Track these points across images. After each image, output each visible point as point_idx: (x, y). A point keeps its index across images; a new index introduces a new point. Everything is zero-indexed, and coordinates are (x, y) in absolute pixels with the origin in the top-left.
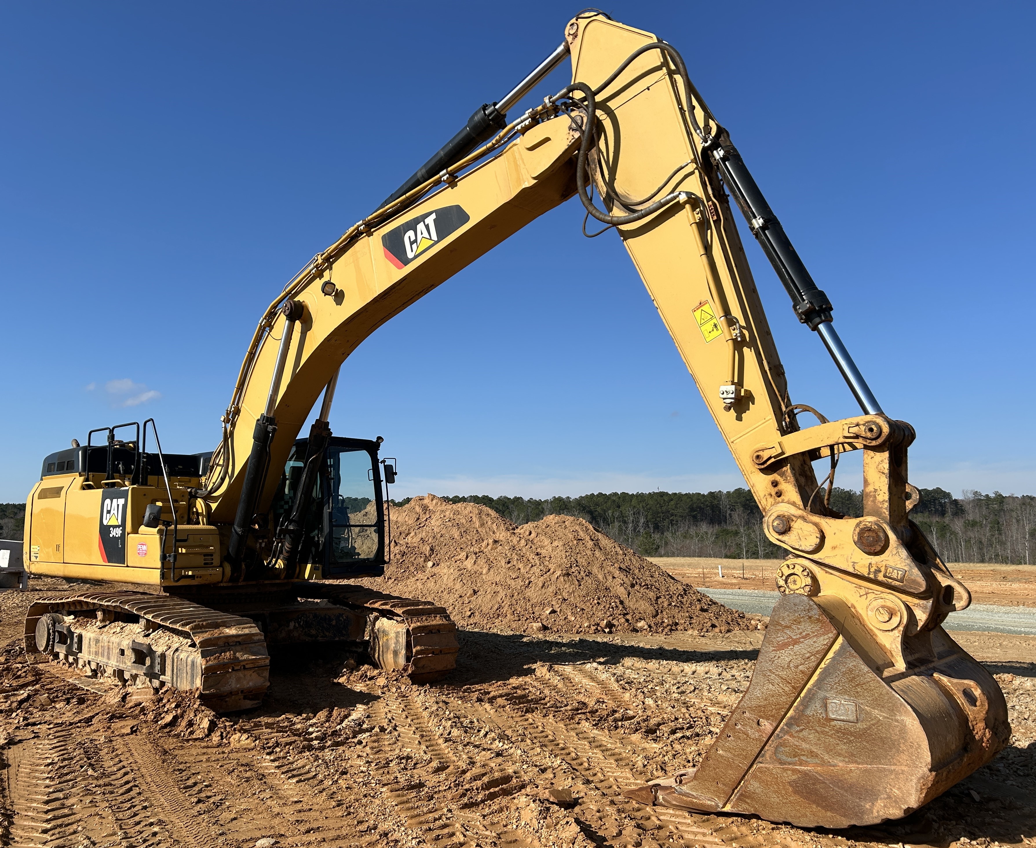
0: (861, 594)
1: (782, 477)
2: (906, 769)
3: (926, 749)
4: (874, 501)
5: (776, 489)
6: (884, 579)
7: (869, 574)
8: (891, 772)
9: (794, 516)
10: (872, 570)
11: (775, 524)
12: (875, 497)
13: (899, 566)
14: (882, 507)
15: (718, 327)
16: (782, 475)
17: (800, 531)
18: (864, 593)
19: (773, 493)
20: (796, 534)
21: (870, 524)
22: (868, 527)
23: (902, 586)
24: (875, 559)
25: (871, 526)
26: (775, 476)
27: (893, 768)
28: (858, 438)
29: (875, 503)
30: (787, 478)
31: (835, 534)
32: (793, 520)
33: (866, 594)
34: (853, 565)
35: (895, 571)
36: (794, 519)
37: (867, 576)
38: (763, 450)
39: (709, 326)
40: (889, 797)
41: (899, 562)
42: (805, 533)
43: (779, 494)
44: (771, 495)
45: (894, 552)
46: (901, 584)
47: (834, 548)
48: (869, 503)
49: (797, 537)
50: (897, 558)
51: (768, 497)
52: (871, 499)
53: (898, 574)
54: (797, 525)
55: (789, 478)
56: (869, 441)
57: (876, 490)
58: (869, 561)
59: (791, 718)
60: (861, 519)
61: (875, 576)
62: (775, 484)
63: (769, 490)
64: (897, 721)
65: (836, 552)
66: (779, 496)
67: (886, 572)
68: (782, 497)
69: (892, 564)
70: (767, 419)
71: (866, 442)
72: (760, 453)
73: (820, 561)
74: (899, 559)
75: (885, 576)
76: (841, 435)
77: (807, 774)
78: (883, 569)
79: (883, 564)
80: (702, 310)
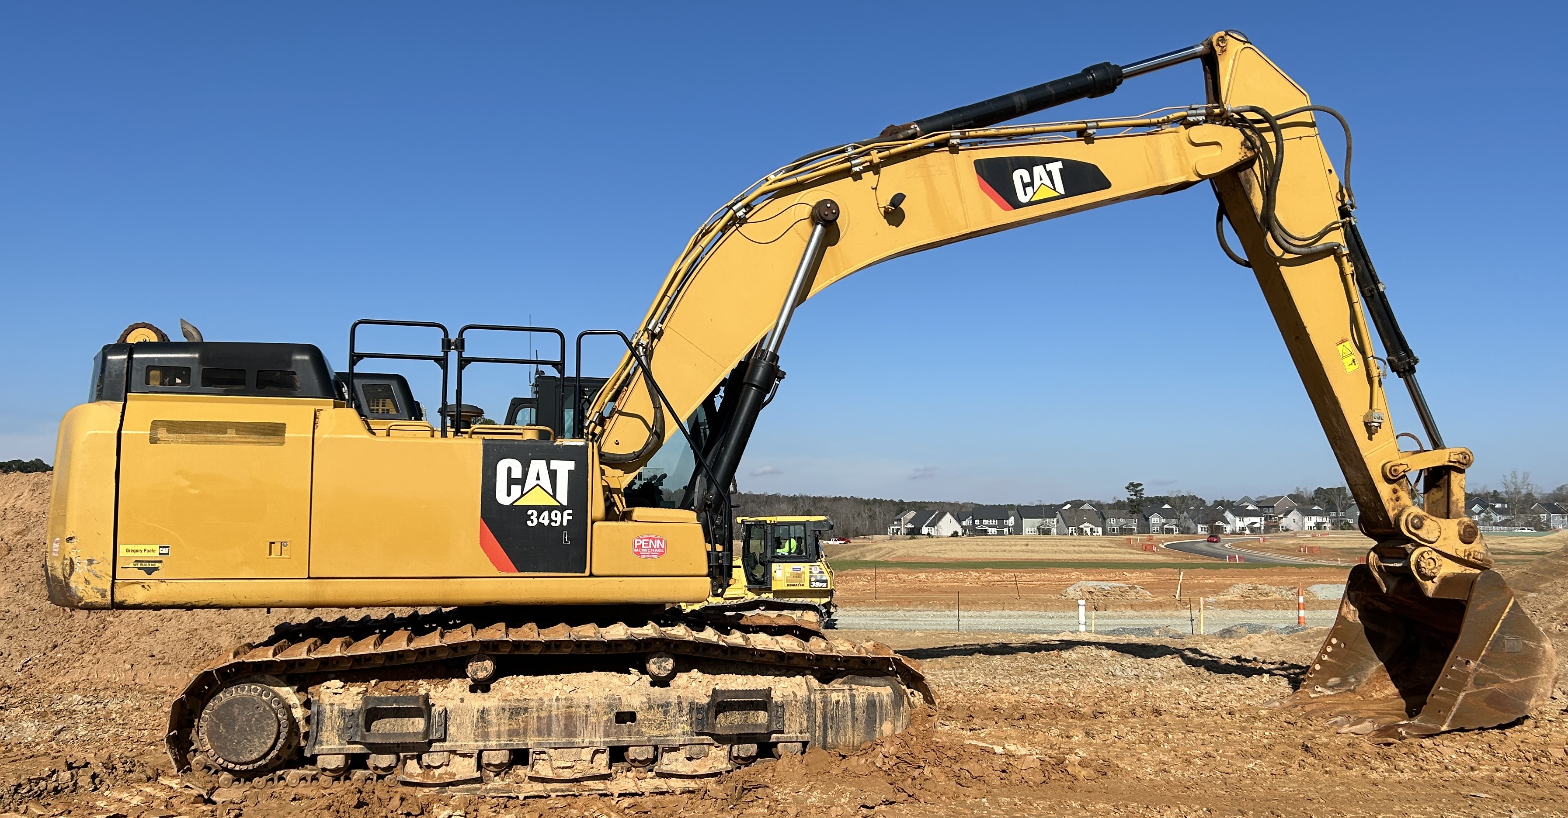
0: (1462, 571)
1: (1400, 487)
2: (1546, 675)
5: (1396, 496)
6: (1473, 560)
7: (1464, 557)
8: (1539, 678)
9: (1424, 516)
10: (1466, 554)
11: (1415, 521)
13: (1481, 551)
14: (1461, 511)
15: (1357, 363)
16: (1400, 485)
17: (1428, 527)
18: (1464, 570)
19: (1394, 498)
20: (1427, 530)
22: (1469, 525)
24: (1467, 547)
25: (1471, 524)
26: (1395, 486)
27: (1539, 676)
28: (1457, 463)
30: (1403, 488)
31: (1445, 529)
34: (1456, 551)
35: (1479, 555)
36: (1425, 519)
41: (1481, 549)
42: (1432, 528)
43: (1398, 499)
44: (1393, 500)
45: (1478, 542)
46: (1482, 563)
47: (1445, 539)
48: (1454, 509)
49: (1427, 532)
50: (1480, 546)
51: (1390, 501)
52: (1455, 505)
53: (1481, 556)
54: (1427, 523)
57: (1458, 500)
58: (1465, 548)
59: (1484, 655)
60: (1461, 519)
61: (1468, 558)
62: (1395, 491)
63: (1391, 496)
64: (1541, 647)
65: (1447, 542)
66: (1397, 501)
67: (1474, 556)
68: (1400, 502)
69: (1477, 550)
70: (1390, 443)
71: (1460, 466)
73: (1436, 549)
75: (1474, 558)
76: (1447, 460)
77: (1494, 692)
78: (1472, 553)
79: (1473, 549)
80: (1344, 346)
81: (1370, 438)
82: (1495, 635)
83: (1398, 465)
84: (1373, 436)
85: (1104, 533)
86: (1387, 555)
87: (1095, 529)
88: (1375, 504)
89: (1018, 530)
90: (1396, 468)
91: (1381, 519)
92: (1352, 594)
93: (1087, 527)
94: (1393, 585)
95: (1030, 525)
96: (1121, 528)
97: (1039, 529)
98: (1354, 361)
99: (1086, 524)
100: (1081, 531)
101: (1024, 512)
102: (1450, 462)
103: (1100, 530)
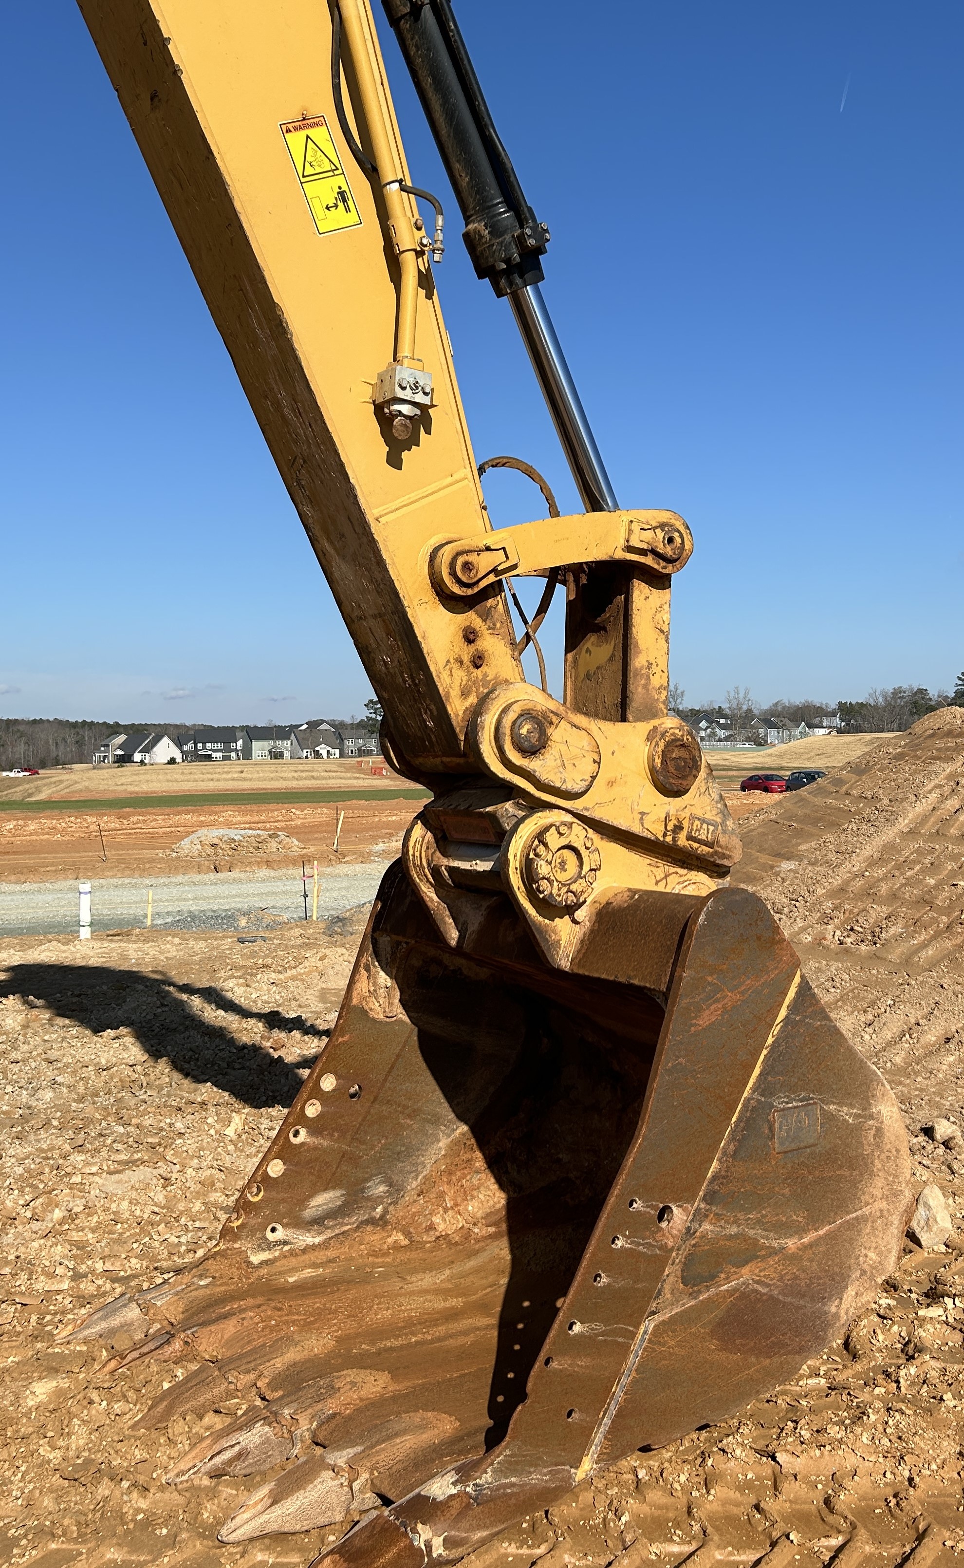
0: (658, 879)
1: (485, 621)
4: (646, 687)
5: (472, 648)
6: (687, 843)
7: (665, 835)
9: (552, 712)
10: (671, 826)
12: (648, 678)
13: (708, 816)
15: (350, 203)
16: (486, 616)
17: (564, 748)
18: (663, 876)
19: (466, 658)
20: (558, 756)
21: (680, 733)
22: (678, 740)
23: (712, 855)
24: (673, 805)
25: (682, 736)
26: (471, 618)
27: (867, 1210)
28: (646, 555)
29: (649, 690)
30: (495, 625)
31: (613, 754)
32: (551, 723)
33: (666, 877)
34: (641, 819)
35: (705, 826)
36: (555, 719)
37: (662, 839)
39: (326, 191)
41: (709, 808)
42: (575, 751)
43: (478, 661)
44: (461, 662)
45: (702, 790)
46: (711, 850)
47: (611, 783)
49: (559, 762)
50: (706, 799)
51: (456, 666)
52: (643, 682)
53: (708, 830)
54: (559, 734)
55: (498, 625)
56: (663, 563)
57: (650, 665)
58: (667, 808)
59: (714, 1178)
60: (655, 722)
61: (674, 839)
62: (470, 636)
63: (456, 650)
64: (871, 1117)
65: (616, 790)
66: (477, 667)
67: (692, 829)
68: (484, 668)
69: (699, 813)
70: (456, 476)
71: (659, 564)
73: (586, 813)
74: (708, 801)
75: (690, 838)
76: (622, 543)
78: (686, 824)
79: (686, 814)
80: (308, 137)
81: (395, 461)
82: (748, 1100)
83: (479, 551)
84: (405, 455)
85: (341, 756)
86: (456, 836)
87: (332, 751)
88: (411, 677)
89: (247, 754)
90: (472, 558)
91: (430, 724)
92: (384, 940)
93: (323, 749)
94: (476, 920)
95: (260, 748)
96: (360, 750)
97: (270, 752)
98: (342, 196)
99: (323, 746)
100: (317, 755)
101: (253, 733)
102: (630, 549)
103: (337, 751)
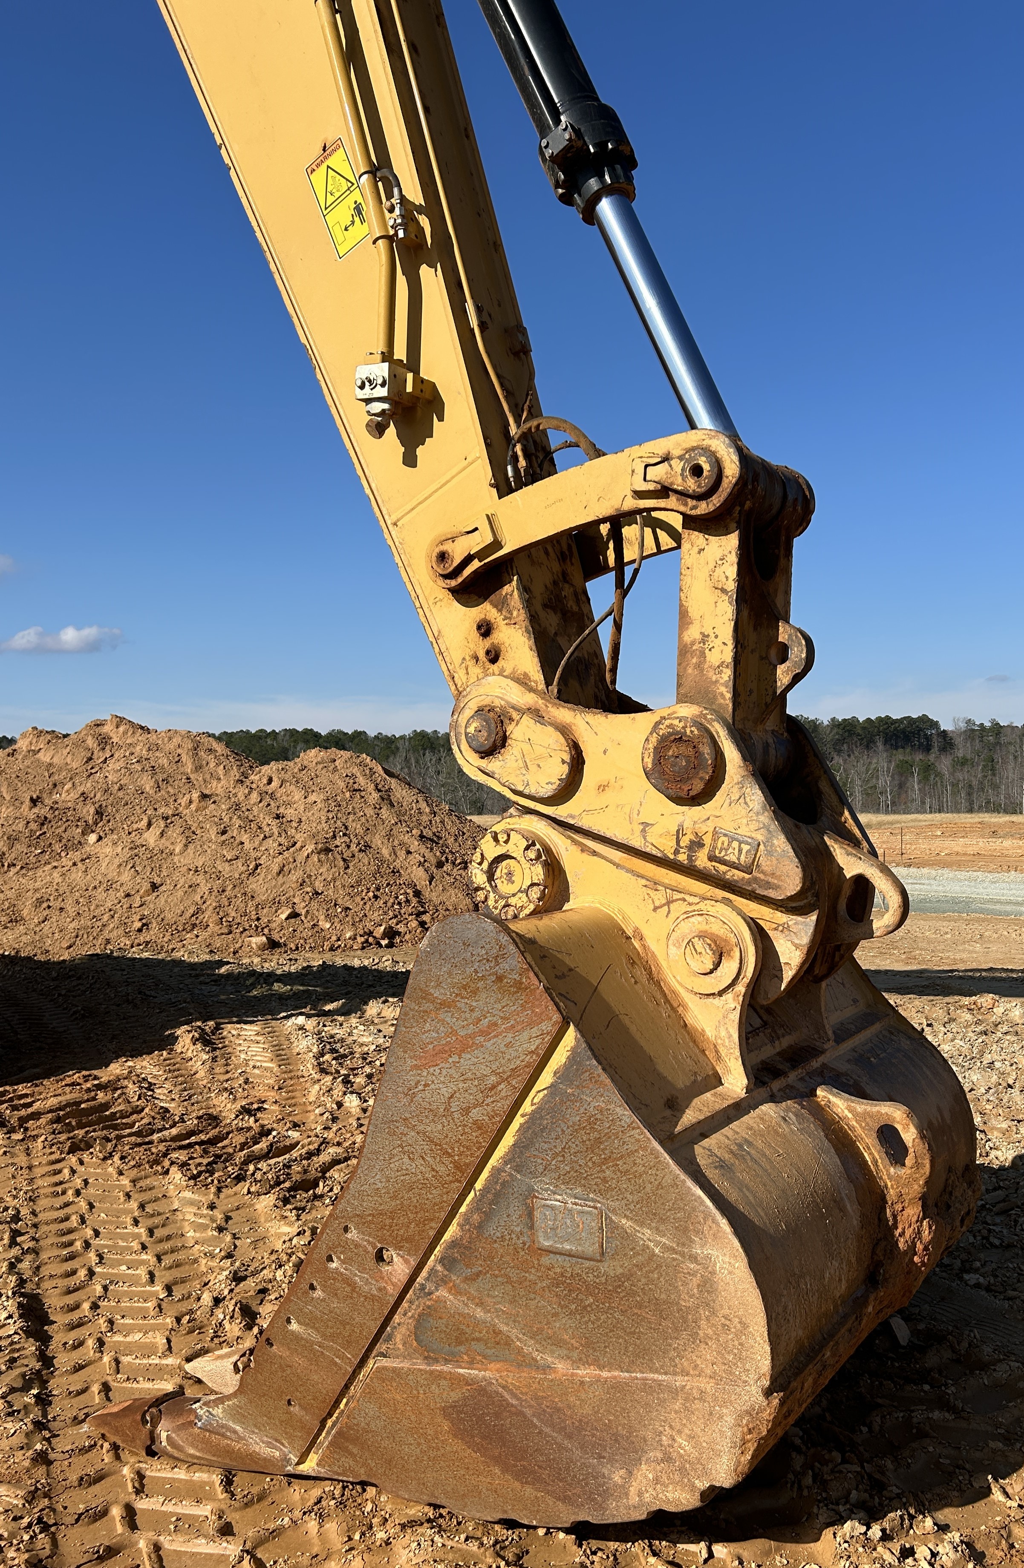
0: (657, 904)
1: (500, 611)
2: (709, 1386)
3: (762, 1336)
4: (699, 666)
5: (487, 643)
6: (709, 865)
7: (676, 852)
8: (675, 1392)
9: (513, 708)
10: (685, 841)
11: (471, 730)
12: (703, 654)
13: (742, 831)
14: (717, 681)
15: (364, 212)
16: (501, 605)
17: (526, 747)
18: (664, 901)
19: (482, 655)
20: (519, 756)
21: (681, 724)
22: (678, 733)
23: (749, 882)
24: (691, 815)
25: (684, 728)
26: (487, 610)
27: (680, 1381)
28: (668, 497)
29: (702, 670)
30: (510, 612)
31: (605, 752)
32: (511, 719)
33: (669, 903)
34: (643, 831)
35: (735, 844)
36: (515, 715)
37: (672, 857)
38: (453, 539)
39: (343, 213)
40: (667, 1459)
41: (745, 821)
42: (539, 750)
43: (493, 656)
44: (477, 659)
45: (735, 797)
46: (747, 876)
47: (602, 788)
48: (690, 671)
49: (521, 764)
50: (740, 809)
51: (471, 663)
52: (694, 660)
53: (740, 851)
54: (522, 731)
55: (515, 613)
56: (691, 502)
57: (705, 637)
58: (680, 818)
59: (453, 1245)
61: (690, 858)
62: (485, 629)
63: (472, 646)
64: (694, 1258)
65: (608, 797)
66: (493, 661)
67: (715, 848)
68: (501, 663)
69: (729, 827)
70: (469, 459)
71: (686, 505)
72: (447, 547)
73: (572, 822)
74: (744, 812)
75: (712, 858)
76: (628, 488)
77: (481, 1391)
78: (707, 840)
79: (709, 827)
80: (328, 167)
82: (496, 1171)
98: (358, 209)
102: (639, 494)
